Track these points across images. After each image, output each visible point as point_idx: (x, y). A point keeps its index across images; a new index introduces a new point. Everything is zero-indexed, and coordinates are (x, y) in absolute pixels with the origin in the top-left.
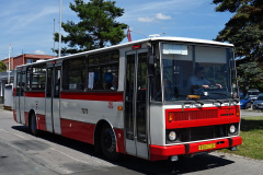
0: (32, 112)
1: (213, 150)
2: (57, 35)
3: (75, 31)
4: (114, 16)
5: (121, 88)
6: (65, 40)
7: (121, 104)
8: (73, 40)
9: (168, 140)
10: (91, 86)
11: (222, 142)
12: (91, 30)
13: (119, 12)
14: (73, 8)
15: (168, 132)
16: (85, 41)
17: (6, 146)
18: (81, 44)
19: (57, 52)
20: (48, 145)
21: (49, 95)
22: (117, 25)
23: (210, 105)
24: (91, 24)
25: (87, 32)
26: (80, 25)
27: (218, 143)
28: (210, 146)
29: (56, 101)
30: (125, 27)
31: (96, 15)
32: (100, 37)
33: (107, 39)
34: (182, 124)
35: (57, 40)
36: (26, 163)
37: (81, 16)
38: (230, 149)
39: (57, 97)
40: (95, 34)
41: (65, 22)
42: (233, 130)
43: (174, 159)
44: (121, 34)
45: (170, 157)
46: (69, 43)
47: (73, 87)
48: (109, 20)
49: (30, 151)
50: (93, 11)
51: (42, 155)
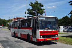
0: (15, 32)
1: (51, 40)
2: (26, 12)
3: (30, 11)
4: (41, 7)
5: (32, 27)
6: (28, 13)
7: (32, 30)
8: (30, 13)
9: (40, 37)
10: (26, 26)
11: (53, 38)
12: (35, 11)
13: (42, 6)
14: (30, 5)
15: (40, 36)
16: (33, 14)
17: (12, 42)
18: (32, 15)
19: (26, 17)
20: (23, 42)
21: (18, 28)
22: (42, 9)
23: (50, 30)
24: (35, 9)
25: (34, 11)
26: (32, 9)
27: (52, 39)
28: (50, 39)
29: (19, 29)
30: (44, 10)
31: (36, 7)
32: (37, 13)
33: (39, 13)
34: (43, 34)
35: (26, 13)
36: (17, 47)
37: (32, 7)
38: (56, 40)
39: (20, 28)
40: (36, 12)
41: (28, 9)
42: (56, 36)
43: (42, 42)
44: (43, 12)
45: (41, 41)
46: (29, 14)
47: (23, 26)
48: (40, 8)
49: (19, 43)
50: (35, 6)
51: (22, 45)
